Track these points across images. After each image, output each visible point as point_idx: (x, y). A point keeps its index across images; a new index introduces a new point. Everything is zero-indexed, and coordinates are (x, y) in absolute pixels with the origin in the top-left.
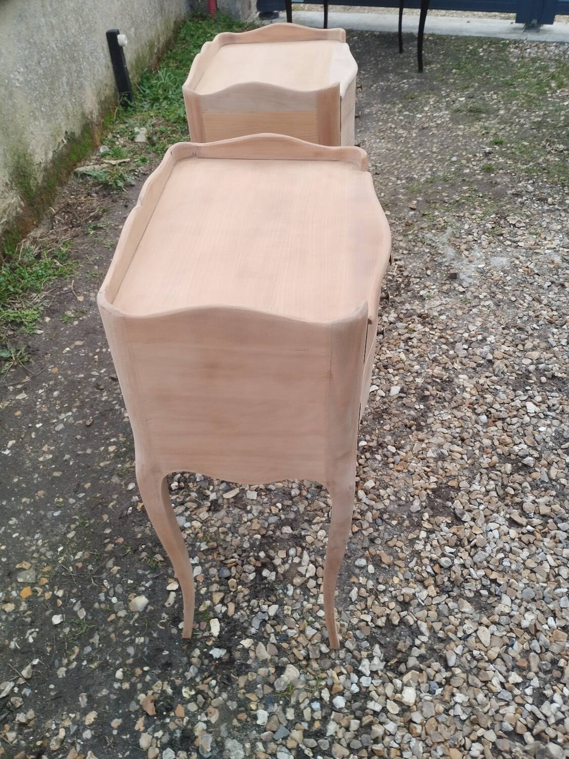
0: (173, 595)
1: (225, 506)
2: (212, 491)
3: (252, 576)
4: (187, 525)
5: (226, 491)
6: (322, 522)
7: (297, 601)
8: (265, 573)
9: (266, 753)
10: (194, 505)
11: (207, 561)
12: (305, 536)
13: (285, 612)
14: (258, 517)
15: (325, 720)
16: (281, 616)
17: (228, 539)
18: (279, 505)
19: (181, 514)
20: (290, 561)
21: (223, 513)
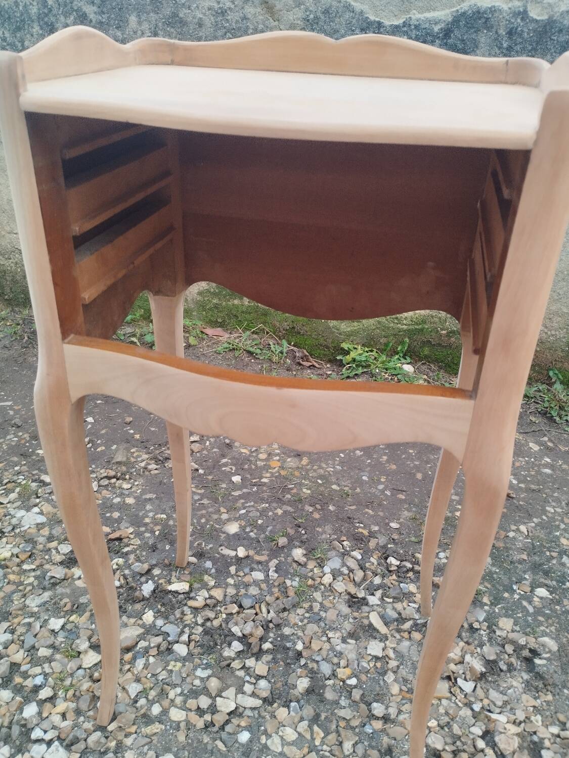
0: (233, 553)
1: (356, 614)
2: (382, 599)
3: (236, 630)
4: (327, 569)
5: (382, 617)
6: (313, 739)
7: (184, 679)
8: (237, 646)
9: (19, 624)
10: (357, 579)
11: (270, 586)
12: (288, 707)
13: (172, 663)
14: (332, 649)
15: (18, 690)
16: (169, 658)
17: (300, 611)
18: (353, 681)
19: (344, 564)
20: (247, 678)
21: (345, 610)
